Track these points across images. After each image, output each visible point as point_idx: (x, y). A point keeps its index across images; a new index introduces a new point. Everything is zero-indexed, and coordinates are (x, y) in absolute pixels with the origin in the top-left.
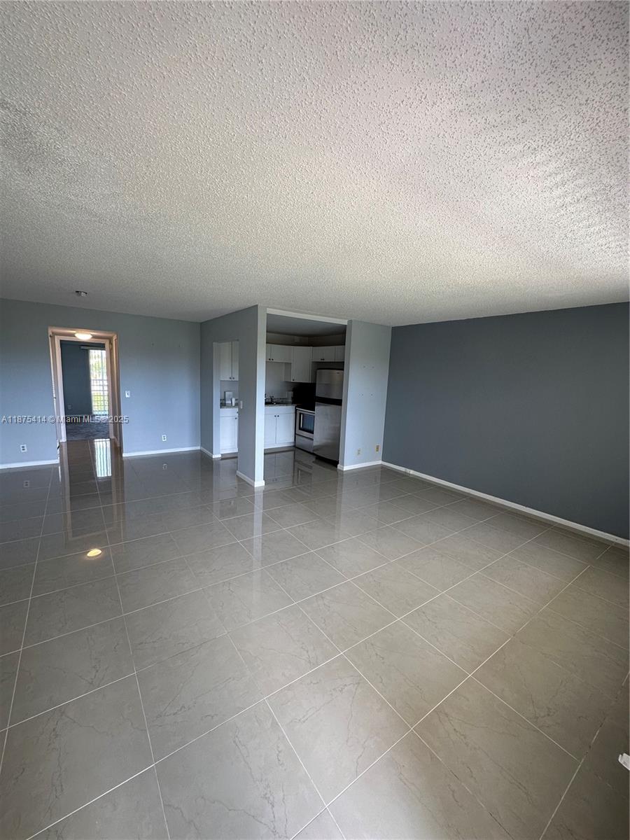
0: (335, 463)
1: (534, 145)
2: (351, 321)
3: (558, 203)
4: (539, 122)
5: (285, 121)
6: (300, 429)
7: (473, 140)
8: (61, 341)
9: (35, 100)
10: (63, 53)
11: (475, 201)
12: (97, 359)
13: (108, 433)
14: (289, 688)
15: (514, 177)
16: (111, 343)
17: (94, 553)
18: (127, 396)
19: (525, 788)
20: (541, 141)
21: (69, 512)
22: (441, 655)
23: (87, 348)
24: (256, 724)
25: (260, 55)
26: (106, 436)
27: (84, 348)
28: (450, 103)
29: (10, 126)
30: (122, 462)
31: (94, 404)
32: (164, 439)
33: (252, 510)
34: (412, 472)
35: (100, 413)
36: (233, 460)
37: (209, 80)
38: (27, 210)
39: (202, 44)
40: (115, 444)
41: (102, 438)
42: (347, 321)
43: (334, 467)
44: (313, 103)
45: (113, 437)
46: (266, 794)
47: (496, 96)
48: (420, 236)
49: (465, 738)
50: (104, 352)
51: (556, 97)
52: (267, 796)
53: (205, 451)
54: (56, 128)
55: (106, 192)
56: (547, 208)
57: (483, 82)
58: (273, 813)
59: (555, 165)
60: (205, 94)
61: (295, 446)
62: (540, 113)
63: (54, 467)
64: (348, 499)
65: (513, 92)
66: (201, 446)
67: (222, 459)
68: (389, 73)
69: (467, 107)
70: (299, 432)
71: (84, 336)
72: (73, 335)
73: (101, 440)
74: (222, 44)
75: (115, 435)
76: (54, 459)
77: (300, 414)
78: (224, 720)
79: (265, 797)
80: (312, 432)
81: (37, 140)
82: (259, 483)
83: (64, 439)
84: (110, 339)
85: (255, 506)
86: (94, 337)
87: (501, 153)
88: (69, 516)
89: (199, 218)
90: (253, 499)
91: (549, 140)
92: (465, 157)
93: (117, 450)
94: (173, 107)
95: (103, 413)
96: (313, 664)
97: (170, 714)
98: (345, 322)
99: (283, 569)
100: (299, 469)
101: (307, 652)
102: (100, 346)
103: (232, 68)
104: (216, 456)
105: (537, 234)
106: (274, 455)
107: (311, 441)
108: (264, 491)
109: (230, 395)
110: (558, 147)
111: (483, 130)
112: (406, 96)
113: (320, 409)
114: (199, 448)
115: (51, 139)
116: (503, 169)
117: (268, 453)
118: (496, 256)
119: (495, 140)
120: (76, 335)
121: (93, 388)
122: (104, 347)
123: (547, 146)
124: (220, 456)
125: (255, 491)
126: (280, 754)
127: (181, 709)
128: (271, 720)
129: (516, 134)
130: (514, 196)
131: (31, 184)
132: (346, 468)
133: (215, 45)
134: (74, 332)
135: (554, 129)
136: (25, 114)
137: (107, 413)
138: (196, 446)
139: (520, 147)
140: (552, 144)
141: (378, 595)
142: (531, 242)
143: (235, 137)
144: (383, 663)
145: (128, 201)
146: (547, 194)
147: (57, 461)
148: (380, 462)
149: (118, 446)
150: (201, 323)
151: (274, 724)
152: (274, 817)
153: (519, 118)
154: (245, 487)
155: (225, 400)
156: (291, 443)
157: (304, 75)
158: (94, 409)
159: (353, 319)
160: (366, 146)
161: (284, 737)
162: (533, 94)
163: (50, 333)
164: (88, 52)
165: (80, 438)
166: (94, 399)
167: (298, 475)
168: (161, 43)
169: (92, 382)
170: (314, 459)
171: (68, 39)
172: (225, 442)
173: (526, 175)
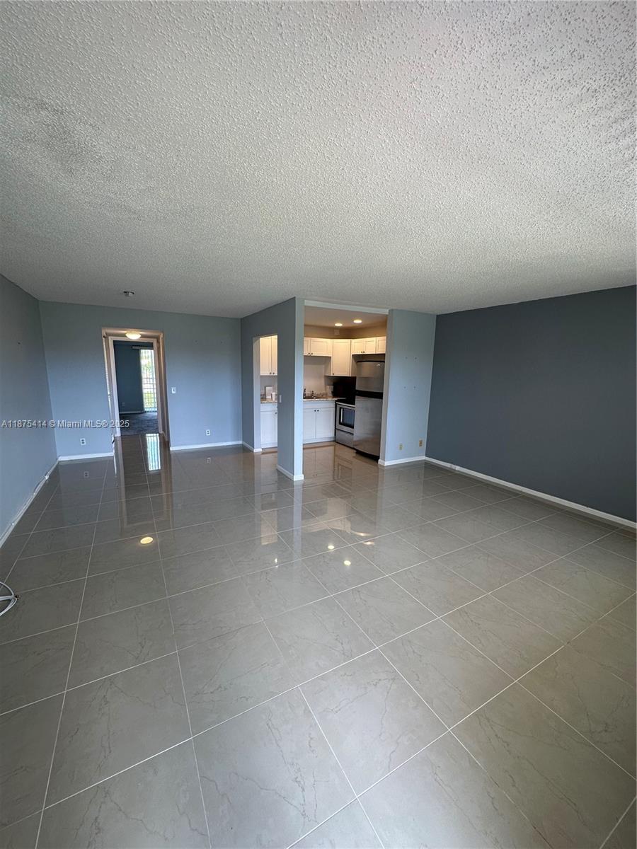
0: (375, 458)
1: (595, 86)
2: (392, 310)
3: (626, 156)
4: (600, 56)
5: (310, 90)
6: (340, 423)
7: (520, 88)
8: (114, 341)
9: (69, 96)
10: (89, 43)
11: (524, 162)
12: (147, 358)
13: (157, 428)
14: (323, 678)
15: (571, 129)
16: (158, 342)
17: (147, 540)
18: (173, 392)
19: (575, 804)
20: (603, 79)
21: (124, 500)
22: (483, 657)
23: (137, 348)
24: (289, 709)
25: (279, 17)
26: (156, 431)
27: (135, 348)
28: (490, 46)
29: (50, 127)
30: (170, 455)
31: (145, 401)
32: (208, 433)
33: (292, 502)
34: (458, 468)
35: (150, 410)
36: (274, 454)
37: (229, 53)
38: (74, 212)
39: (220, 13)
40: (164, 437)
41: (153, 433)
42: (388, 310)
43: (375, 463)
44: (338, 66)
45: (161, 432)
46: (297, 778)
47: (545, 30)
48: (463, 209)
49: (508, 745)
50: (153, 351)
51: (620, 22)
52: (298, 780)
53: (246, 444)
54: (91, 125)
55: (142, 187)
56: (612, 163)
57: (529, 14)
58: (304, 797)
59: (621, 109)
60: (227, 70)
61: (335, 441)
62: (600, 44)
63: (109, 460)
64: (389, 494)
65: (567, 23)
66: (243, 440)
67: (263, 453)
68: (418, 19)
69: (511, 48)
70: (339, 427)
71: (134, 336)
72: (124, 335)
73: (152, 435)
74: (239, 10)
75: (164, 430)
76: (110, 452)
77: (340, 408)
78: (259, 703)
79: (296, 780)
80: (352, 427)
81: (75, 139)
82: (298, 477)
83: (118, 434)
84: (158, 338)
85: (295, 500)
86: (143, 336)
87: (554, 100)
88: (124, 505)
89: (231, 207)
90: (292, 493)
91: (612, 77)
92: (510, 111)
93: (165, 444)
94: (196, 88)
95: (153, 410)
96: (348, 656)
97: (207, 693)
98: (386, 312)
99: (320, 562)
100: (339, 465)
101: (342, 644)
102: (149, 346)
103: (251, 37)
104: (257, 450)
105: (601, 196)
106: (313, 450)
107: (351, 436)
108: (303, 485)
109: (270, 390)
110: (625, 85)
111: (531, 74)
112: (439, 44)
113: (360, 403)
114: (241, 442)
115: (87, 136)
116: (557, 120)
117: (306, 447)
118: (552, 226)
119: (546, 85)
120: (127, 335)
121: (144, 386)
122: (152, 346)
123: (611, 85)
124: (261, 450)
125: (294, 484)
126: (312, 741)
127: (218, 689)
128: (303, 707)
129: (572, 75)
130: (571, 152)
131: (75, 185)
132: (387, 463)
133: (232, 12)
134: (125, 332)
135: (619, 62)
136: (62, 113)
137: (156, 409)
138: (239, 440)
139: (577, 91)
140: (617, 82)
141: (417, 592)
142: (594, 206)
143: (260, 115)
144: (420, 661)
145: (163, 195)
146: (612, 146)
147: (112, 454)
148: (424, 458)
149: (167, 440)
150: (241, 319)
151: (307, 712)
152: (304, 801)
153: (575, 53)
154: (284, 480)
155: (265, 395)
156: (331, 438)
157: (325, 33)
158: (145, 407)
159: (394, 308)
160: (397, 110)
161: (316, 724)
162: (592, 21)
163: (104, 334)
164: (112, 39)
165: (132, 433)
166: (145, 396)
167: (338, 469)
168: (180, 18)
169: (143, 380)
170: (355, 455)
171: (93, 28)
172: (266, 436)
173: (586, 124)
